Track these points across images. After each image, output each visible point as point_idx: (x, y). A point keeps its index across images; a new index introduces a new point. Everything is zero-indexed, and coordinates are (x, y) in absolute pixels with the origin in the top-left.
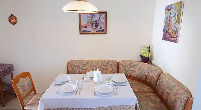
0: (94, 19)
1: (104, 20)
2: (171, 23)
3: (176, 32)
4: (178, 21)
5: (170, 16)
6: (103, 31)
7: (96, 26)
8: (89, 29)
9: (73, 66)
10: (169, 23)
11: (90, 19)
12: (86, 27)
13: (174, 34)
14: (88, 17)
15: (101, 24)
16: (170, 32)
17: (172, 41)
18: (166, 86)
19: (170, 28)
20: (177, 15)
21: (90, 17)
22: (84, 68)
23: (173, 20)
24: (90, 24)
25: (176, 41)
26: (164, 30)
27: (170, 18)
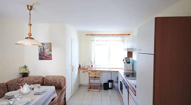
2: (45, 51)
3: (50, 55)
4: (51, 51)
5: (43, 48)
13: (49, 56)
16: (45, 55)
17: (48, 59)
18: (52, 80)
19: (45, 54)
20: (49, 48)
23: (47, 51)
25: (51, 59)
26: (40, 55)
27: (44, 49)
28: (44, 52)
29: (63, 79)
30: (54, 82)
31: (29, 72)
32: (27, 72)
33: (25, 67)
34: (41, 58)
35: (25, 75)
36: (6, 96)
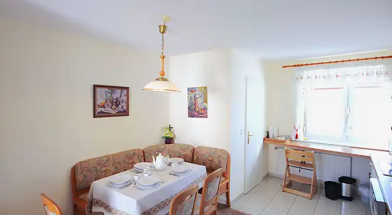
0: (115, 96)
1: (126, 97)
3: (205, 109)
4: (206, 101)
6: (125, 111)
7: (117, 106)
8: (108, 110)
9: (85, 171)
10: (195, 102)
11: (109, 95)
12: (104, 106)
13: (203, 111)
14: (107, 94)
15: (122, 102)
16: (197, 110)
17: (202, 117)
18: (207, 156)
19: (197, 106)
20: (203, 97)
21: (109, 93)
22: (104, 169)
23: (200, 101)
24: (109, 102)
25: (206, 117)
26: (189, 108)
27: (195, 98)
28: (195, 104)
29: (225, 156)
30: (211, 158)
31: (174, 136)
32: (171, 136)
33: (170, 128)
34: (191, 115)
35: (169, 141)
36: (135, 168)
